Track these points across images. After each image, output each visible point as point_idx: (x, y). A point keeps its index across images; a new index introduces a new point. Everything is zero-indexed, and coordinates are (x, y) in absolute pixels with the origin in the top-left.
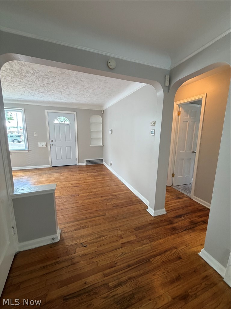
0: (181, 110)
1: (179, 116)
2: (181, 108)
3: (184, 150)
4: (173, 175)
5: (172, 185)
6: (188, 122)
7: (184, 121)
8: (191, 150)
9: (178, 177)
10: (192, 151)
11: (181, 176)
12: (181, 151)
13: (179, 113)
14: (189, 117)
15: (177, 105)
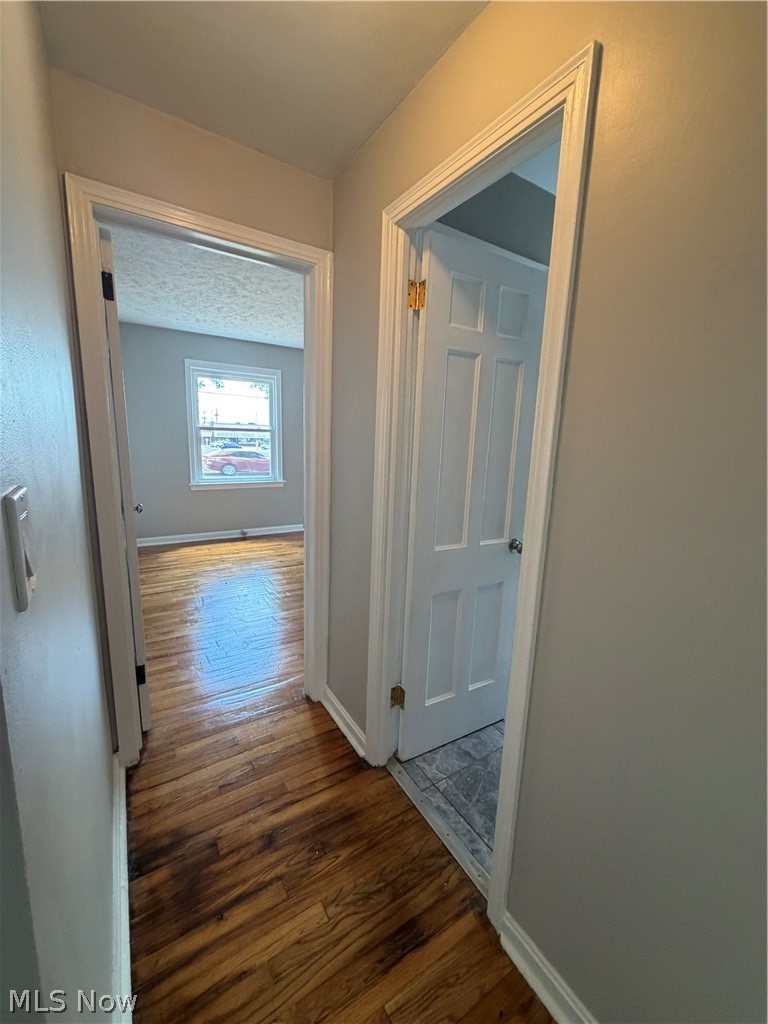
0: (429, 267)
1: (417, 313)
2: (426, 256)
3: (458, 540)
4: (398, 696)
5: (395, 758)
6: (478, 361)
7: (451, 353)
8: (500, 535)
9: (429, 703)
10: (506, 540)
11: (448, 689)
12: (438, 548)
13: (416, 287)
14: (480, 329)
15: (401, 232)
